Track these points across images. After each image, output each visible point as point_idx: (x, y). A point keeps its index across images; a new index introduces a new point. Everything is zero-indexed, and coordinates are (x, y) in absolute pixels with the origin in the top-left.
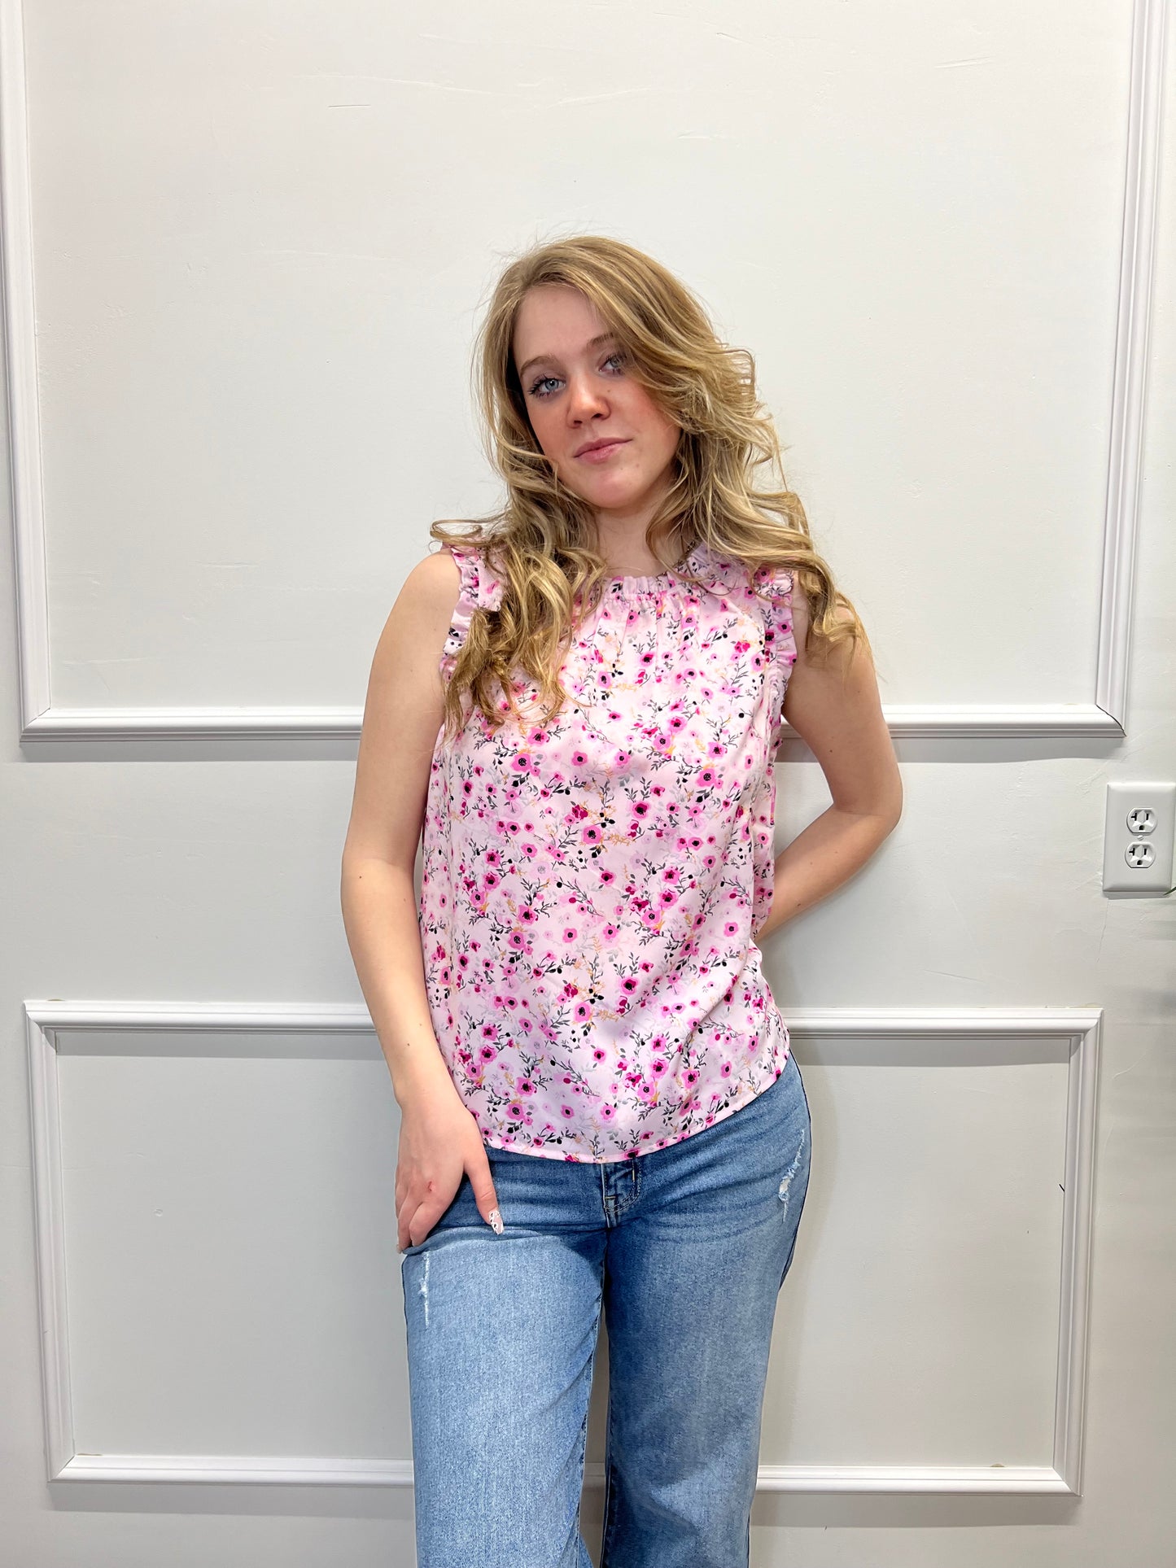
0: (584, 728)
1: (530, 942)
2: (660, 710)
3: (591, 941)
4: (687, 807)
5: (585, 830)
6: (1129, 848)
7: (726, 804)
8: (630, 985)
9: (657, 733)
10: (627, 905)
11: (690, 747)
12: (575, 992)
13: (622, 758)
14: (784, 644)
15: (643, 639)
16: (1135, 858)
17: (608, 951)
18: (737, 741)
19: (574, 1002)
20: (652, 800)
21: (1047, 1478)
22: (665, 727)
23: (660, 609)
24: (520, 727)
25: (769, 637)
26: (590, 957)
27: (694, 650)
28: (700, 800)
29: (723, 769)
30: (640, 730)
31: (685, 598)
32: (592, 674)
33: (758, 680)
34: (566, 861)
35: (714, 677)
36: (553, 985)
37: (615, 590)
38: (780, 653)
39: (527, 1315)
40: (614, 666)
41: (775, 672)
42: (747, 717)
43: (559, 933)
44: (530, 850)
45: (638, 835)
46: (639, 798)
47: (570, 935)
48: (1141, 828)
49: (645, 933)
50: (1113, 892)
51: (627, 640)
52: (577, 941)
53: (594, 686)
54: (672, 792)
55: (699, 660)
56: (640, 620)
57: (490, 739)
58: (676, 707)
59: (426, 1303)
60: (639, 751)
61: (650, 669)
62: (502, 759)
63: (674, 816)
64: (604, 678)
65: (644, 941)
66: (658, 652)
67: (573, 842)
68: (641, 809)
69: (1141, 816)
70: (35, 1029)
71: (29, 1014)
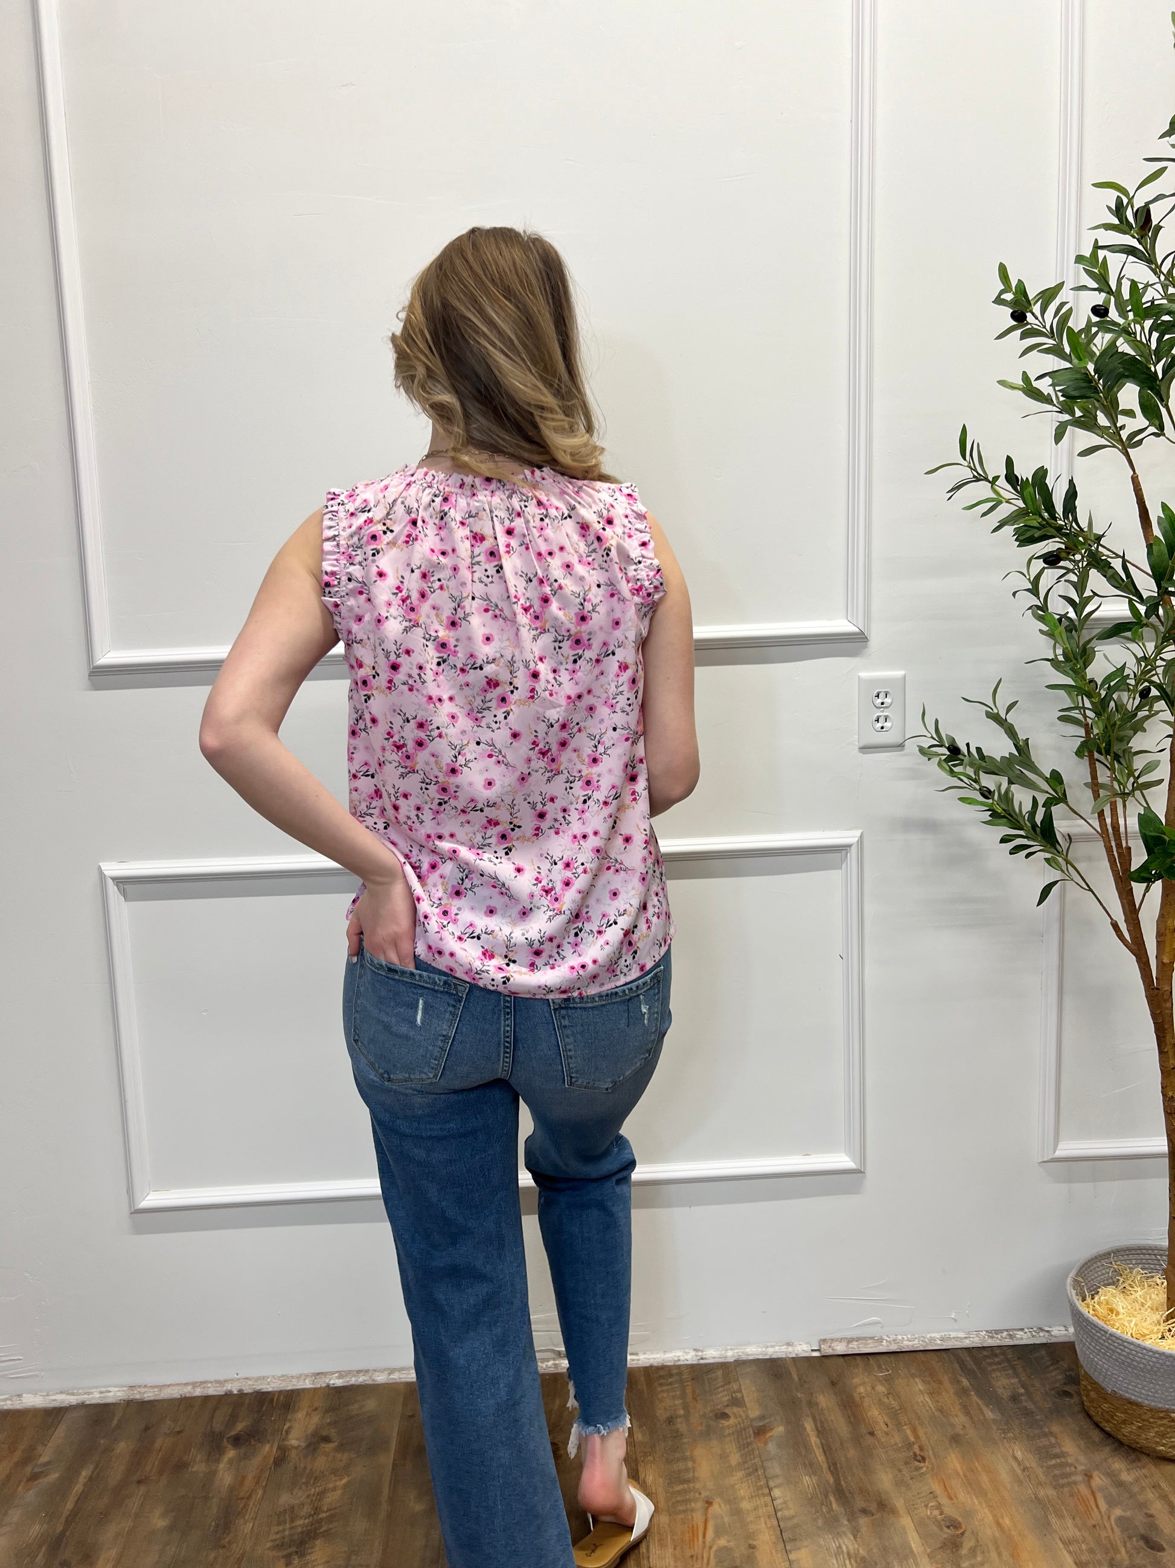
6: (875, 718)
16: (879, 725)
21: (841, 1160)
48: (882, 703)
50: (865, 749)
69: (882, 695)
70: (110, 882)
71: (105, 872)
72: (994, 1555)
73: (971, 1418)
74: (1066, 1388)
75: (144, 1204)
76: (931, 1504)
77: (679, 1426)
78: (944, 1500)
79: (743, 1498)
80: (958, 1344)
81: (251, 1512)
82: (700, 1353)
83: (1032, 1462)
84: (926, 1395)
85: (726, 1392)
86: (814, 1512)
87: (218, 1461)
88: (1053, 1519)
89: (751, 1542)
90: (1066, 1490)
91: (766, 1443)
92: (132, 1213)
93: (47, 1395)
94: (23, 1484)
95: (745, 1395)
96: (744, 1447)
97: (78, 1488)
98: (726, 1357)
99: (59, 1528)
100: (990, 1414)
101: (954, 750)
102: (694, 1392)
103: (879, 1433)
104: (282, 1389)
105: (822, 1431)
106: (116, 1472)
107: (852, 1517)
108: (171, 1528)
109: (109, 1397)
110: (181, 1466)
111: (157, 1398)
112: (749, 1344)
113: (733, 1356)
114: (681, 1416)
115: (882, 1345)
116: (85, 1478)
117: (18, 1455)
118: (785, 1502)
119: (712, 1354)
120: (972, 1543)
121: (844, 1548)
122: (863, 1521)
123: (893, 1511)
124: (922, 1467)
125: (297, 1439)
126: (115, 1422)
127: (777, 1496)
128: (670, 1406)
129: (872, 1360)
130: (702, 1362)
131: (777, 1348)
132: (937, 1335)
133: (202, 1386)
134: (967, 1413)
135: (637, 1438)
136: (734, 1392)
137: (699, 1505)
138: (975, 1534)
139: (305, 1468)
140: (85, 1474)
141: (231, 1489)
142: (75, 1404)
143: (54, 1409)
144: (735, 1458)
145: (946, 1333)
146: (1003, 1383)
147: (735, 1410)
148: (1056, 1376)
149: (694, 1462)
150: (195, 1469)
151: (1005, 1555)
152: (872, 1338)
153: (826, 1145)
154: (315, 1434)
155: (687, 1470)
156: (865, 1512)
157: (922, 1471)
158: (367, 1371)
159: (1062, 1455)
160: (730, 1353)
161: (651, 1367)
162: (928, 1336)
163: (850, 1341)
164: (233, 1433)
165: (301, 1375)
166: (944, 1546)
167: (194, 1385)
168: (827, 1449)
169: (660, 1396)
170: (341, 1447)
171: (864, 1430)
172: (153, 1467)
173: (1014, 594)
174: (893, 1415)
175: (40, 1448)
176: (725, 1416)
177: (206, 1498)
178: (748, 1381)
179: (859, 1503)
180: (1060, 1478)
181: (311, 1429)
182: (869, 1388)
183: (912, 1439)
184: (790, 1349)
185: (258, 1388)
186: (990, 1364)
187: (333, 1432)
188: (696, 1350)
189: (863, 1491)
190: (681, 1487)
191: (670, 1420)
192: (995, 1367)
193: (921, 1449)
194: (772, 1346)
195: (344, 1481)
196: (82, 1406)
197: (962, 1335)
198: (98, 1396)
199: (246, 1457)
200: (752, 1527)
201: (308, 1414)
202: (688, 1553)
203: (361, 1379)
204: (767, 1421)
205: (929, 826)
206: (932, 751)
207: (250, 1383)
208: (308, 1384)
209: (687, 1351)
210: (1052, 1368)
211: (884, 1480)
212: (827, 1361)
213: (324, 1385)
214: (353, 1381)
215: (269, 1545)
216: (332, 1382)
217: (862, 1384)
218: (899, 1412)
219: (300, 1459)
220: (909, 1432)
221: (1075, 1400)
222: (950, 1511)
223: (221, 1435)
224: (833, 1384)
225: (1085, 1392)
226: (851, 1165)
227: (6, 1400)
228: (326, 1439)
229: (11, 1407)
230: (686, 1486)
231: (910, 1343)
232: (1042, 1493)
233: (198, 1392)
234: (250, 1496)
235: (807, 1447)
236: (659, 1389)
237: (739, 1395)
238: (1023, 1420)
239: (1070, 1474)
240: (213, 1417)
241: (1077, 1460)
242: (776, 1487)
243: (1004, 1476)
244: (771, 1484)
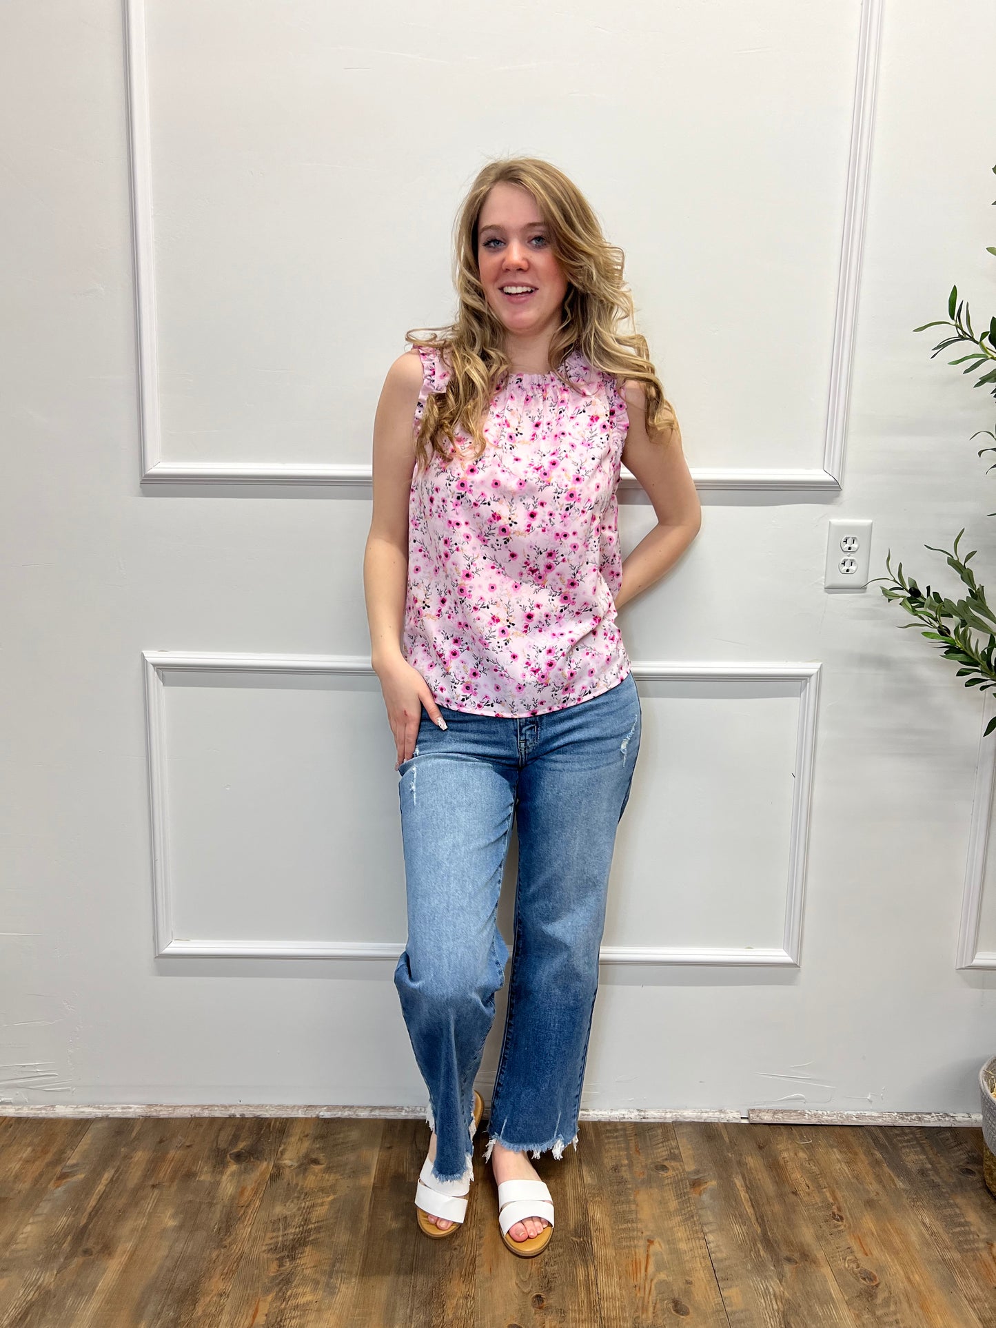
0: (499, 466)
1: (470, 591)
2: (544, 455)
3: (505, 592)
4: (560, 514)
5: (500, 527)
6: (842, 561)
7: (583, 512)
8: (530, 617)
9: (542, 469)
10: (525, 571)
11: (562, 478)
12: (498, 621)
13: (521, 484)
14: (621, 417)
15: (534, 413)
16: (845, 568)
17: (516, 597)
18: (590, 474)
19: (498, 626)
20: (539, 510)
21: (780, 955)
22: (546, 465)
23: (545, 395)
24: (462, 464)
25: (612, 413)
26: (506, 601)
27: (565, 420)
28: (567, 509)
29: (581, 491)
30: (532, 467)
31: (560, 389)
32: (503, 433)
33: (605, 438)
34: (489, 544)
35: (577, 436)
36: (485, 615)
37: (517, 382)
38: (618, 423)
39: (472, 800)
40: (517, 429)
41: (617, 435)
42: (597, 461)
43: (486, 587)
44: (468, 537)
45: (531, 531)
46: (531, 508)
47: (493, 588)
48: (850, 548)
49: (537, 587)
50: (831, 589)
51: (525, 413)
52: (497, 591)
53: (505, 441)
54: (551, 505)
55: (568, 426)
56: (533, 401)
57: (444, 471)
58: (554, 454)
59: (415, 794)
60: (531, 480)
61: (539, 431)
62: (450, 483)
63: (552, 519)
64: (511, 437)
65: (536, 591)
66: (544, 421)
67: (493, 534)
68: (533, 515)
69: (850, 541)
70: (151, 668)
71: (147, 659)
72: (905, 1305)
73: (884, 1186)
74: (970, 1167)
75: (169, 950)
76: (848, 1258)
77: (623, 1173)
78: (860, 1255)
79: (680, 1240)
80: (872, 1123)
81: (249, 1220)
82: (643, 1113)
83: (938, 1227)
84: (843, 1164)
85: (665, 1148)
86: (744, 1256)
87: (222, 1173)
88: (958, 1279)
89: (687, 1278)
90: (970, 1254)
91: (700, 1194)
92: (156, 958)
93: (77, 1107)
94: (53, 1182)
95: (682, 1152)
96: (680, 1195)
97: (101, 1188)
98: (665, 1118)
99: (84, 1221)
100: (900, 1185)
101: (915, 593)
102: (637, 1146)
103: (802, 1193)
104: (278, 1116)
105: (750, 1187)
106: (134, 1176)
107: (777, 1262)
108: (181, 1227)
109: (130, 1112)
110: (190, 1175)
111: (171, 1116)
112: (686, 1108)
113: (672, 1118)
114: (625, 1166)
115: (805, 1118)
116: (107, 1180)
117: (49, 1157)
118: (718, 1246)
119: (654, 1115)
120: (886, 1294)
121: (771, 1290)
122: (788, 1268)
123: (814, 1261)
124: (840, 1226)
125: (290, 1160)
126: (134, 1134)
127: (710, 1240)
128: (616, 1156)
129: (794, 1130)
130: (644, 1120)
131: (711, 1114)
132: (854, 1113)
133: (210, 1109)
134: (880, 1182)
135: (587, 1180)
136: (672, 1149)
137: (642, 1243)
138: (888, 1286)
139: (297, 1184)
140: (107, 1176)
141: (233, 1198)
142: (100, 1116)
143: (82, 1120)
144: (673, 1204)
145: (862, 1112)
146: (913, 1158)
147: (673, 1164)
148: (960, 1156)
149: (637, 1205)
150: (202, 1178)
151: (915, 1306)
152: (795, 1111)
153: (766, 940)
154: (306, 1156)
155: (630, 1212)
156: (789, 1260)
157: (840, 1229)
158: (352, 1107)
159: (967, 1224)
160: (669, 1115)
161: (599, 1122)
162: (846, 1113)
163: (775, 1112)
164: (235, 1150)
165: (294, 1106)
166: (860, 1295)
167: (203, 1107)
168: (755, 1204)
169: (607, 1147)
170: (329, 1169)
171: (787, 1189)
172: (165, 1175)
173: (980, 453)
174: (814, 1178)
175: (69, 1152)
176: (664, 1168)
177: (211, 1205)
178: (684, 1140)
179: (785, 1253)
180: (964, 1243)
181: (303, 1151)
182: (792, 1154)
183: (831, 1200)
184: (722, 1115)
185: (258, 1114)
186: (900, 1141)
187: (321, 1156)
188: (638, 1110)
189: (789, 1243)
190: (625, 1226)
191: (616, 1169)
192: (905, 1144)
193: (839, 1209)
194: (706, 1112)
195: (331, 1198)
196: (106, 1118)
197: (876, 1114)
198: (121, 1111)
199: (246, 1171)
200: (688, 1266)
201: (300, 1139)
202: (632, 1283)
203: (346, 1114)
204: (702, 1175)
205: (882, 662)
206: (894, 593)
207: (251, 1109)
208: (300, 1114)
209: (632, 1110)
210: (955, 1148)
211: (807, 1234)
212: (754, 1128)
213: (314, 1116)
214: (339, 1114)
215: (264, 1248)
216: (321, 1114)
217: (786, 1151)
218: (819, 1176)
219: (292, 1177)
220: (828, 1195)
221: (977, 1177)
222: (866, 1265)
223: (225, 1151)
224: (760, 1148)
225: (988, 1171)
226: (789, 959)
227: (41, 1109)
228: (316, 1162)
229: (45, 1116)
230: (630, 1225)
231: (829, 1118)
232: (948, 1256)
233: (206, 1114)
234: (249, 1204)
235: (737, 1199)
236: (606, 1141)
237: (677, 1151)
238: (931, 1191)
239: (974, 1241)
240: (218, 1136)
241: (980, 1230)
242: (710, 1232)
243: (914, 1238)
244: (706, 1229)
